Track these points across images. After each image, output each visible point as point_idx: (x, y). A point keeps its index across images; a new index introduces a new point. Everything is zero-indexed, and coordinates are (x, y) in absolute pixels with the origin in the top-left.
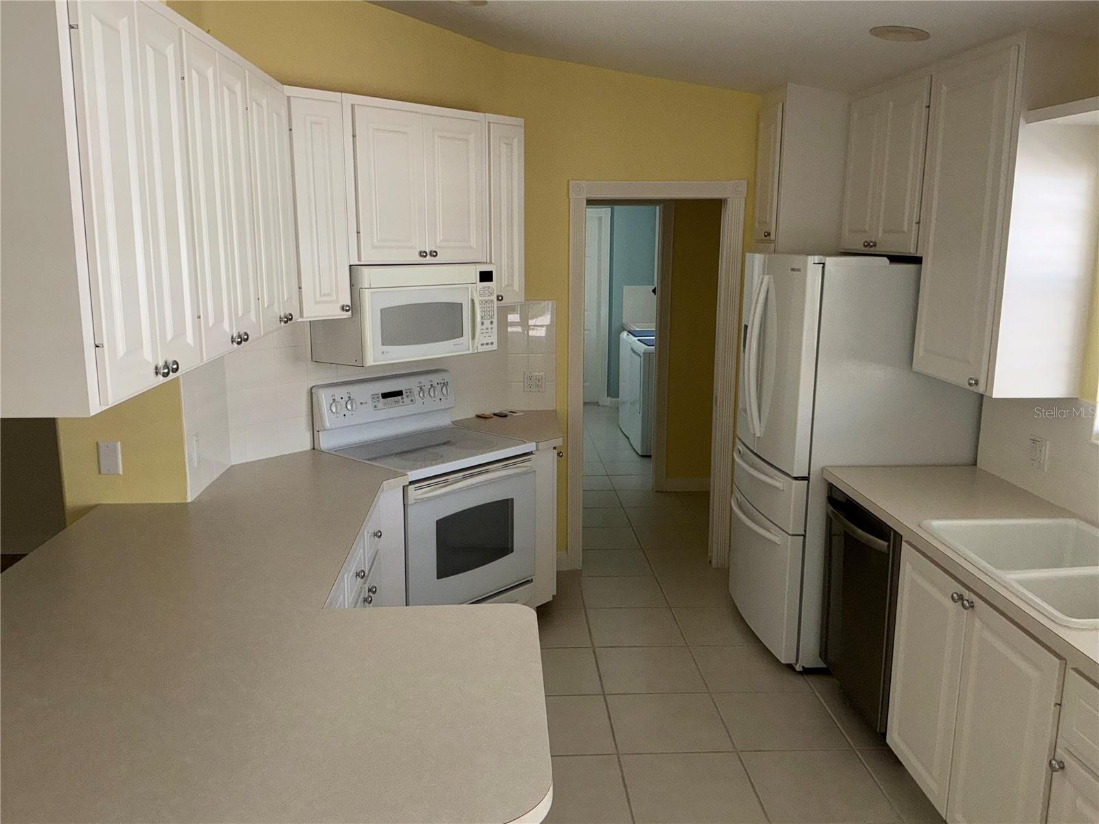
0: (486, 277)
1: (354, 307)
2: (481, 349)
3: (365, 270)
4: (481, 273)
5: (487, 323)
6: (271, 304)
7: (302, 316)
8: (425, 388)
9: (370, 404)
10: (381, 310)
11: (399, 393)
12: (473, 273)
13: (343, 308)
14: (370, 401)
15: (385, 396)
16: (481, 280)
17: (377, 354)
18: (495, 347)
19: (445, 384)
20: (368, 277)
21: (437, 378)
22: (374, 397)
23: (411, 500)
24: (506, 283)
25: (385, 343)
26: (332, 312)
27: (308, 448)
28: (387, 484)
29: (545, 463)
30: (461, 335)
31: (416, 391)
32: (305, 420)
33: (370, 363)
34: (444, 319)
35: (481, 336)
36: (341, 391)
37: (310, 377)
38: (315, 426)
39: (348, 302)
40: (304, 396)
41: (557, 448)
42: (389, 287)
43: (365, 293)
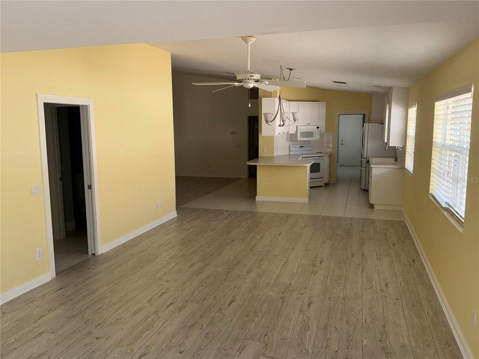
0: (318, 128)
1: (297, 132)
2: (317, 139)
5: (318, 135)
7: (289, 133)
10: (301, 132)
11: (303, 147)
12: (316, 127)
13: (295, 132)
15: (301, 147)
17: (299, 138)
18: (319, 139)
19: (311, 146)
20: (299, 127)
21: (309, 145)
22: (299, 147)
23: (304, 160)
24: (321, 129)
25: (301, 137)
26: (294, 133)
27: (288, 154)
28: (300, 156)
29: (326, 158)
30: (313, 137)
31: (306, 147)
32: (288, 149)
33: (298, 140)
34: (310, 134)
35: (317, 137)
36: (294, 145)
37: (289, 143)
38: (290, 151)
39: (296, 131)
40: (288, 146)
41: (329, 156)
42: (302, 129)
43: (298, 130)
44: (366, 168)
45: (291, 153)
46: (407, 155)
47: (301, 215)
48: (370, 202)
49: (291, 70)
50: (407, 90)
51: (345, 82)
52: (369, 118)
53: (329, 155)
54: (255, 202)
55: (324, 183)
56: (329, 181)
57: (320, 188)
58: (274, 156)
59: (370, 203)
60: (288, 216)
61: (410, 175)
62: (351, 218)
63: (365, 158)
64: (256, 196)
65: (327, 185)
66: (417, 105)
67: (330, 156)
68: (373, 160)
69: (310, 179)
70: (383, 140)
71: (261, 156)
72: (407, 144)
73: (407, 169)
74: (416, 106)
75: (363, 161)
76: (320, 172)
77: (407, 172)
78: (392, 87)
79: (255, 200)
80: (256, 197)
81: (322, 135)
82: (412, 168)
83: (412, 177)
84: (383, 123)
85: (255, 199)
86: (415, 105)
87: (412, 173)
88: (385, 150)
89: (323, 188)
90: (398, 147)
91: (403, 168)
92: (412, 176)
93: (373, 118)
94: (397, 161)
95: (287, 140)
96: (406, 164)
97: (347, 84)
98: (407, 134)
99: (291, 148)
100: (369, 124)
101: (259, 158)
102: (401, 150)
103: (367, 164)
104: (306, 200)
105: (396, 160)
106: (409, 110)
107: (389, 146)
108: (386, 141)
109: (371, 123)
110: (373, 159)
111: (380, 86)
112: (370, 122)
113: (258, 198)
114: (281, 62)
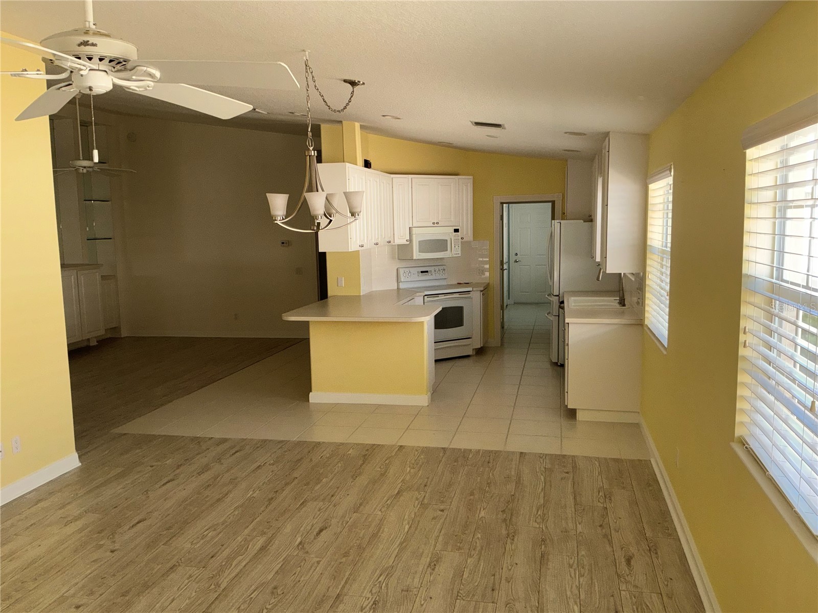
0: (456, 231)
1: (411, 240)
2: (454, 256)
3: (414, 228)
4: (455, 229)
5: (457, 247)
6: (385, 238)
7: (394, 243)
8: (437, 271)
9: (416, 275)
10: (419, 241)
11: (427, 272)
12: (452, 230)
13: (407, 241)
14: (416, 273)
15: (422, 272)
16: (455, 232)
17: (417, 255)
18: (460, 255)
19: (444, 270)
20: (414, 231)
21: (442, 267)
22: (418, 272)
23: (425, 301)
24: (465, 233)
25: (419, 252)
26: (404, 242)
27: (396, 288)
28: (418, 294)
29: (477, 297)
30: (447, 250)
31: (433, 271)
32: (395, 278)
33: (415, 258)
34: (441, 245)
35: (454, 251)
36: (407, 270)
37: (397, 264)
38: (398, 281)
39: (409, 239)
40: (395, 271)
41: (481, 291)
42: (421, 235)
43: (414, 236)
44: (559, 316)
45: (402, 286)
46: (648, 295)
47: (401, 446)
48: (566, 404)
49: (353, 84)
50: (645, 138)
51: (500, 123)
52: (563, 208)
53: (482, 289)
54: (309, 406)
55: (473, 349)
56: (486, 342)
57: (465, 361)
58: (361, 294)
59: (567, 406)
60: (369, 452)
61: (662, 349)
62: (521, 453)
63: (555, 296)
64: (311, 391)
65: (480, 352)
66: (674, 172)
67: (486, 290)
68: (572, 303)
69: (435, 342)
70: (593, 257)
71: (334, 294)
72: (648, 269)
73: (649, 329)
74: (672, 173)
75: (553, 301)
76: (462, 325)
77: (653, 337)
78: (609, 132)
79: (309, 401)
80: (311, 393)
81: (465, 245)
82: (666, 333)
83: (665, 355)
84: (590, 219)
85: (307, 399)
86: (668, 172)
87: (666, 346)
88: (598, 279)
89: (471, 358)
90: (624, 274)
91: (640, 323)
92: (665, 353)
93: (570, 208)
94: (624, 305)
95: (393, 258)
96: (647, 315)
97: (505, 129)
98: (649, 243)
99: (402, 275)
100: (562, 222)
101: (329, 299)
102: (633, 279)
103: (560, 309)
104: (422, 399)
105: (622, 303)
106: (652, 186)
107: (604, 272)
108: (598, 259)
109: (567, 220)
110: (572, 298)
111: (581, 131)
112: (564, 217)
113: (314, 397)
114: (307, 53)
